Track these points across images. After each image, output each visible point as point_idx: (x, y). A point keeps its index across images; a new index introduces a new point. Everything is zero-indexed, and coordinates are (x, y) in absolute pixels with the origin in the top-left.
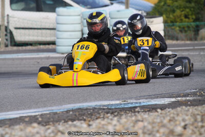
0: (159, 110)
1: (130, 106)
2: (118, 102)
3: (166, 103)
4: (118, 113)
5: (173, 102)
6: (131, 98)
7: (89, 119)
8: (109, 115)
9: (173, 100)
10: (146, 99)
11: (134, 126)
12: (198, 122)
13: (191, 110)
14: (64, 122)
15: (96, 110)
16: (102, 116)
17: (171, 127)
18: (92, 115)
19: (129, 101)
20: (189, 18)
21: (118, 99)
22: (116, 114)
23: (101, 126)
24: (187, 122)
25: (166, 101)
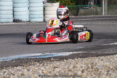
0: (65, 60)
1: (47, 57)
2: (40, 54)
3: (67, 55)
4: (42, 61)
5: (71, 54)
6: (47, 52)
7: (26, 65)
8: (37, 63)
9: (71, 53)
10: (56, 52)
11: (54, 71)
12: (90, 69)
13: (84, 61)
14: (12, 67)
15: (29, 60)
16: (33, 63)
17: (75, 72)
18: (27, 63)
19: (46, 54)
20: (73, 3)
21: (40, 53)
22: (41, 62)
23: (35, 70)
24: (83, 68)
25: (67, 54)
